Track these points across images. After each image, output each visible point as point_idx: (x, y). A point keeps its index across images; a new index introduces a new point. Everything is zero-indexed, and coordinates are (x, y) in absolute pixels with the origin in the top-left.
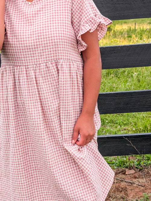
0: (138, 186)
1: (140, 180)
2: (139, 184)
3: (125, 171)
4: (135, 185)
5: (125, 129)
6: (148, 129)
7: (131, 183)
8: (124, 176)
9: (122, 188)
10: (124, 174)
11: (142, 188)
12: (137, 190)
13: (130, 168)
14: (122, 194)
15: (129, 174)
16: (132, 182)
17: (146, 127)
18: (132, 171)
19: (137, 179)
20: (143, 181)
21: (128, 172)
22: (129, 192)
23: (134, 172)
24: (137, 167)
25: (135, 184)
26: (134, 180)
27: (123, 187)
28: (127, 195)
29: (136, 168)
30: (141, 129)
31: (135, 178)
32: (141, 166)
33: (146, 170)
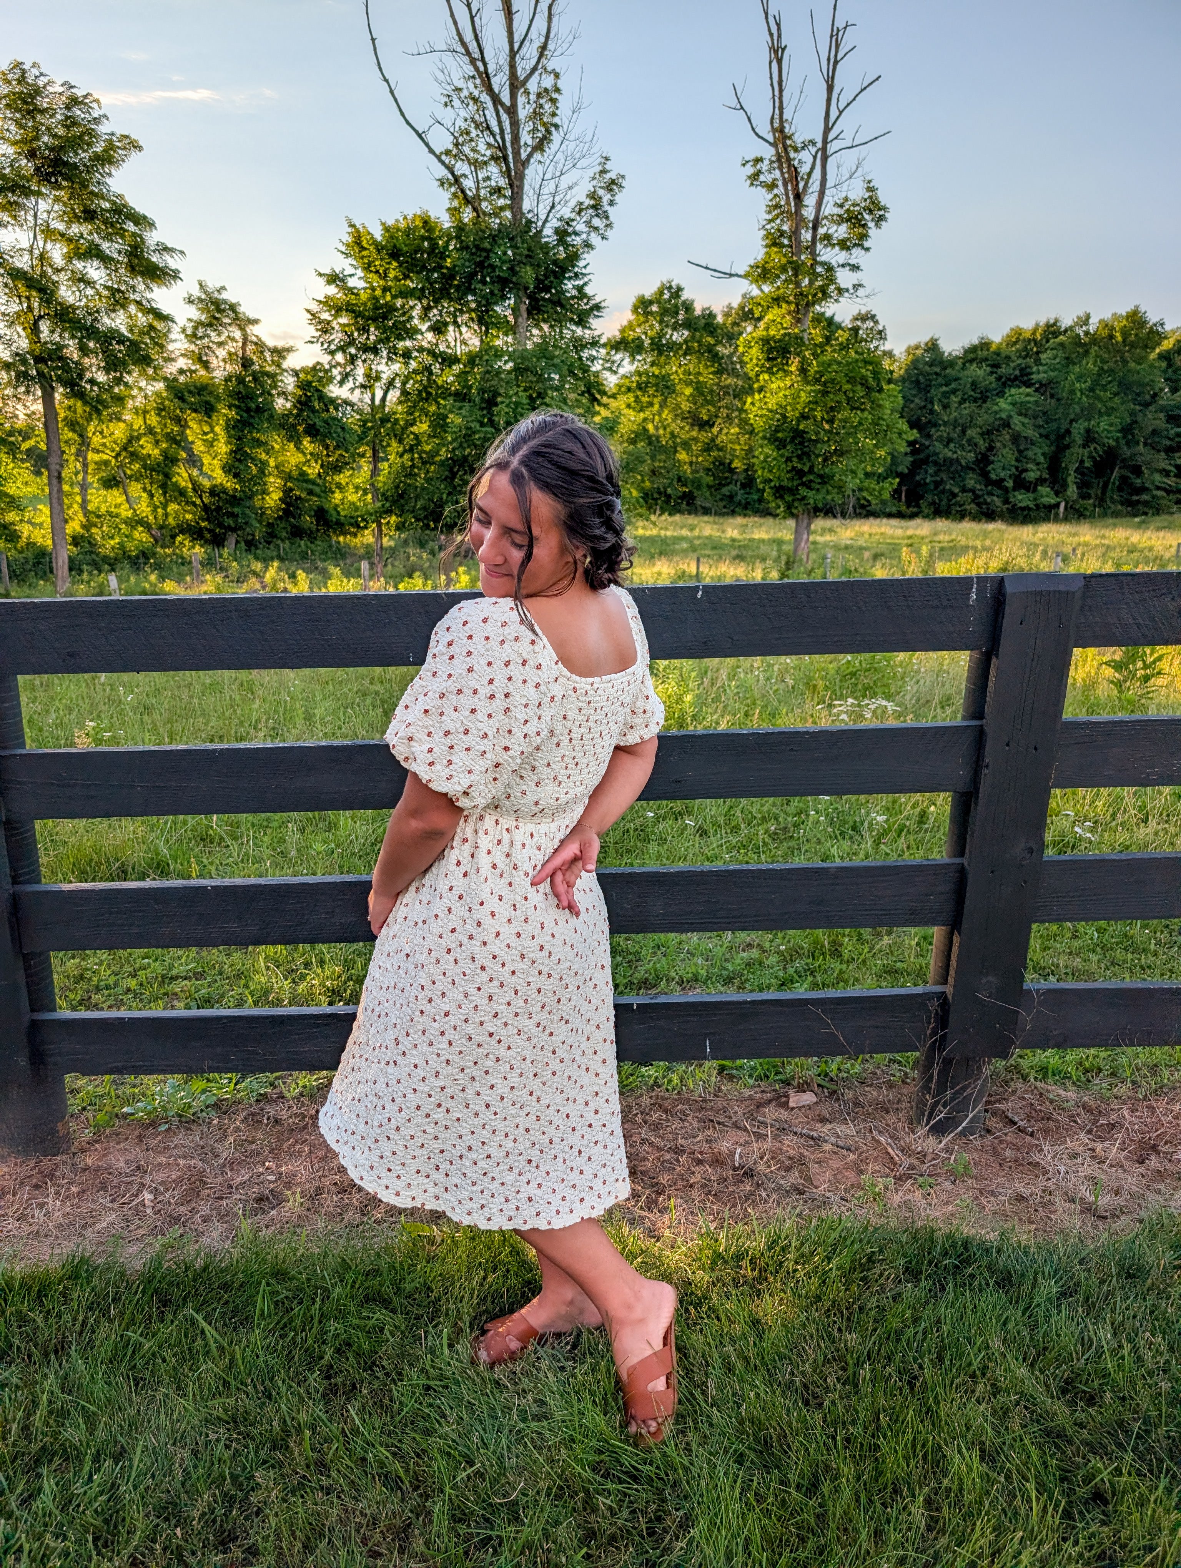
0: (836, 1149)
1: (840, 1129)
2: (840, 1143)
3: (788, 1097)
4: (828, 1147)
5: (750, 945)
6: (823, 946)
7: (812, 1138)
8: (783, 1114)
9: (790, 1158)
10: (785, 1105)
11: (852, 1156)
12: (836, 1164)
13: (802, 1088)
14: (794, 1178)
15: (800, 1108)
16: (815, 1135)
18: (809, 1098)
19: (829, 1126)
20: (847, 1130)
21: (795, 1099)
22: (814, 1169)
23: (815, 1099)
24: (823, 1083)
25: (826, 1141)
26: (823, 1130)
27: (792, 1153)
28: (809, 1179)
29: (819, 1085)
31: (823, 1120)
32: (832, 1079)
33: (849, 1095)
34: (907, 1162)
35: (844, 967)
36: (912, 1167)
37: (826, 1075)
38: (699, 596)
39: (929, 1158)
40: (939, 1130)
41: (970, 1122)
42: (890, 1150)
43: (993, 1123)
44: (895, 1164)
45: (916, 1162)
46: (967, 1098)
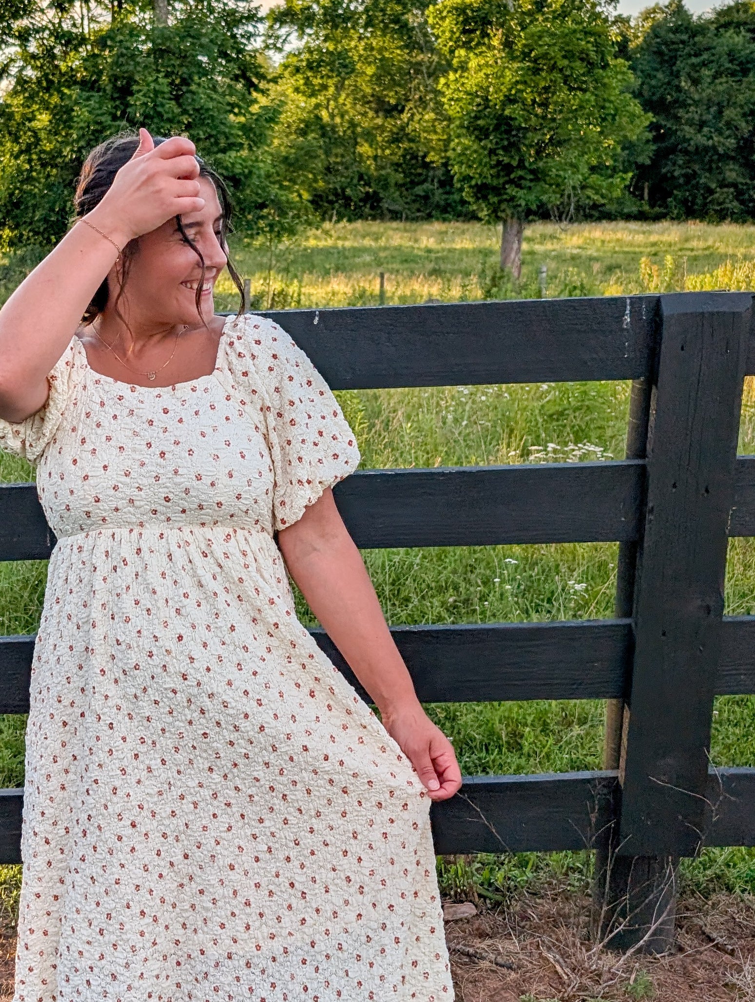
0: (494, 967)
1: (501, 945)
2: (499, 960)
4: (485, 964)
6: (499, 738)
7: (468, 955)
11: (513, 975)
12: (493, 983)
13: (459, 899)
15: (456, 921)
16: (471, 951)
17: (492, 733)
18: (466, 910)
19: (489, 942)
20: (510, 946)
21: (452, 912)
23: (474, 912)
24: (485, 893)
25: (483, 958)
26: (482, 945)
29: (480, 896)
30: (472, 739)
31: (482, 935)
32: (497, 889)
33: (516, 907)
34: (576, 981)
35: (523, 761)
36: (583, 988)
37: (490, 885)
38: (316, 322)
39: (605, 977)
40: (618, 945)
41: (653, 934)
42: (558, 968)
43: (685, 939)
44: (563, 984)
45: (588, 983)
46: (650, 906)
